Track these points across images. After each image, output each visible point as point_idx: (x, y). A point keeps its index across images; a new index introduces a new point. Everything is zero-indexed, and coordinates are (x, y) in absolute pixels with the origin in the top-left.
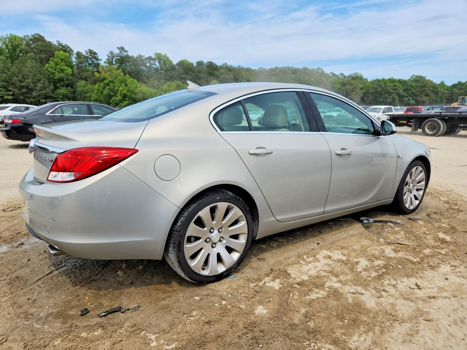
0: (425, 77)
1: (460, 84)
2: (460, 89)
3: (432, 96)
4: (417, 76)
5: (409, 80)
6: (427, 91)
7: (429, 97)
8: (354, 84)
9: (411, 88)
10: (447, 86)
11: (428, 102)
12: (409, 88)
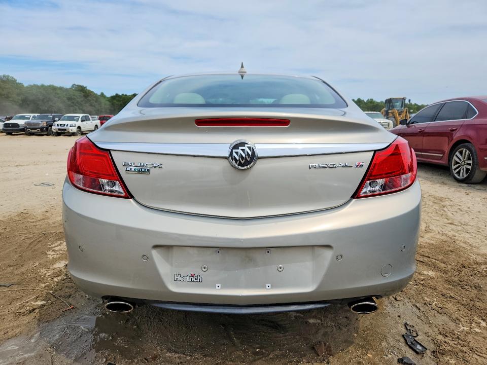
0: (86, 87)
1: (117, 95)
2: (119, 101)
3: (97, 106)
4: (77, 85)
5: (71, 88)
6: (91, 101)
7: (95, 107)
8: (7, 89)
9: (75, 97)
10: (108, 98)
11: (95, 112)
12: (73, 97)
